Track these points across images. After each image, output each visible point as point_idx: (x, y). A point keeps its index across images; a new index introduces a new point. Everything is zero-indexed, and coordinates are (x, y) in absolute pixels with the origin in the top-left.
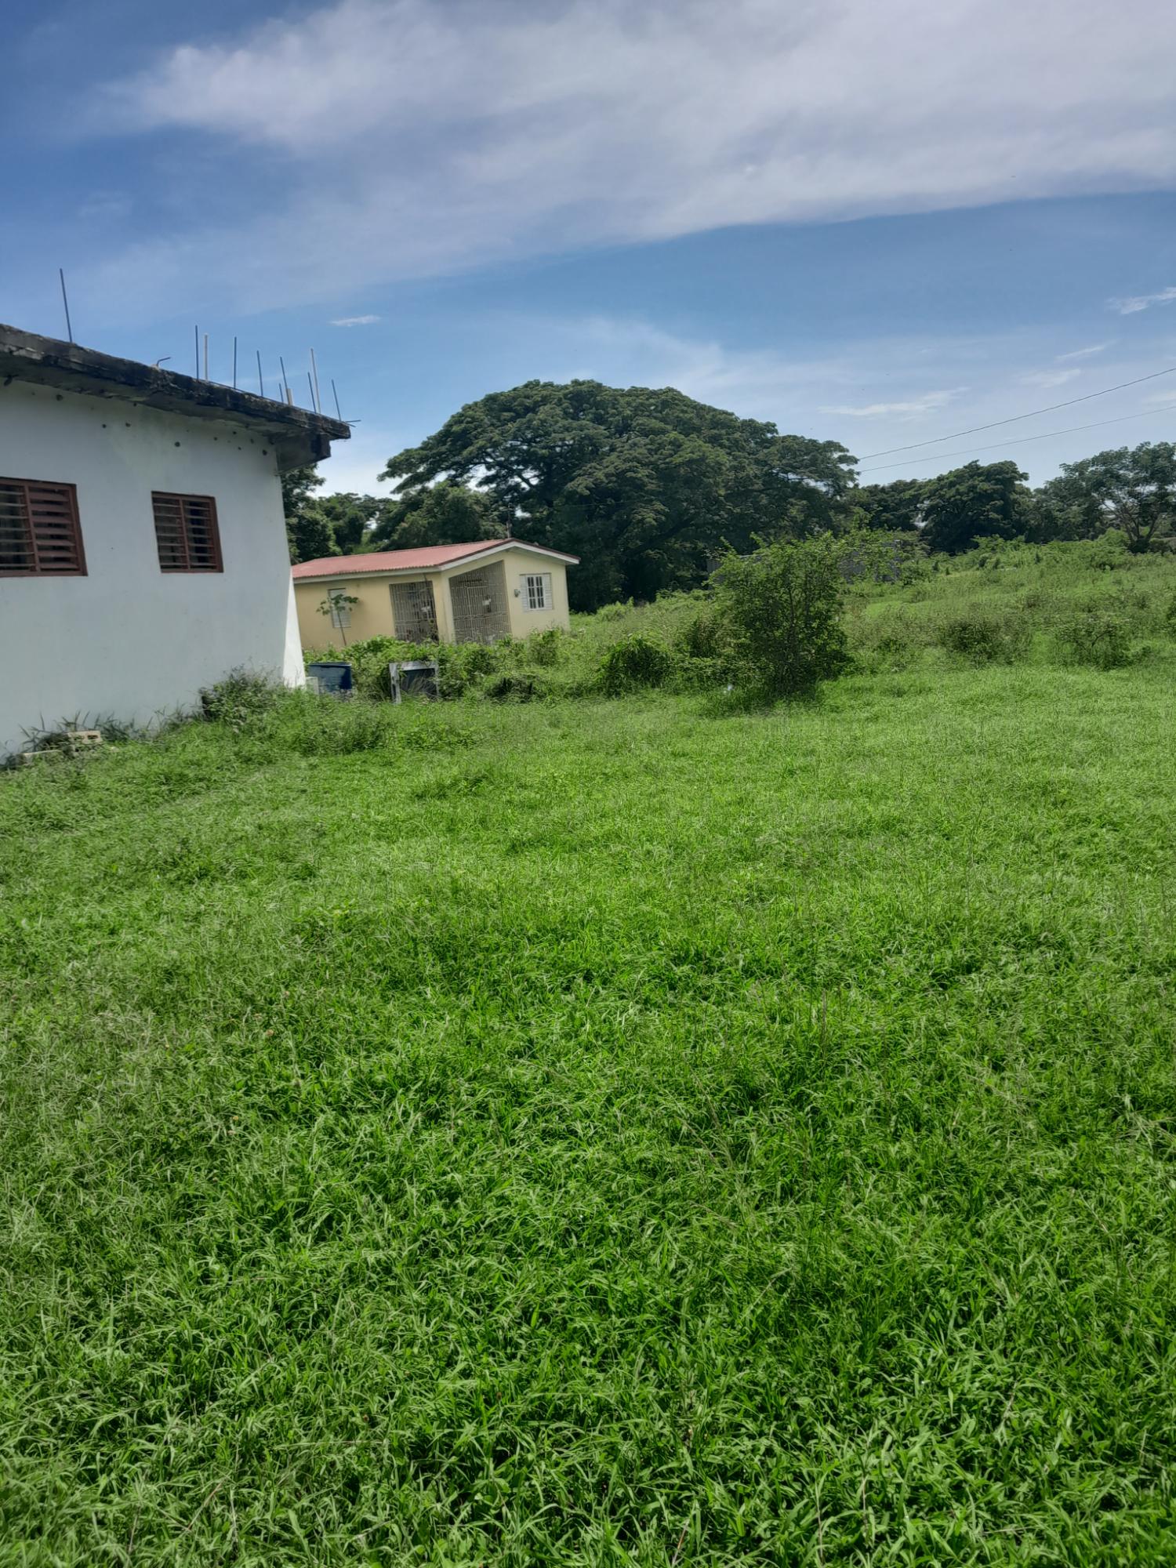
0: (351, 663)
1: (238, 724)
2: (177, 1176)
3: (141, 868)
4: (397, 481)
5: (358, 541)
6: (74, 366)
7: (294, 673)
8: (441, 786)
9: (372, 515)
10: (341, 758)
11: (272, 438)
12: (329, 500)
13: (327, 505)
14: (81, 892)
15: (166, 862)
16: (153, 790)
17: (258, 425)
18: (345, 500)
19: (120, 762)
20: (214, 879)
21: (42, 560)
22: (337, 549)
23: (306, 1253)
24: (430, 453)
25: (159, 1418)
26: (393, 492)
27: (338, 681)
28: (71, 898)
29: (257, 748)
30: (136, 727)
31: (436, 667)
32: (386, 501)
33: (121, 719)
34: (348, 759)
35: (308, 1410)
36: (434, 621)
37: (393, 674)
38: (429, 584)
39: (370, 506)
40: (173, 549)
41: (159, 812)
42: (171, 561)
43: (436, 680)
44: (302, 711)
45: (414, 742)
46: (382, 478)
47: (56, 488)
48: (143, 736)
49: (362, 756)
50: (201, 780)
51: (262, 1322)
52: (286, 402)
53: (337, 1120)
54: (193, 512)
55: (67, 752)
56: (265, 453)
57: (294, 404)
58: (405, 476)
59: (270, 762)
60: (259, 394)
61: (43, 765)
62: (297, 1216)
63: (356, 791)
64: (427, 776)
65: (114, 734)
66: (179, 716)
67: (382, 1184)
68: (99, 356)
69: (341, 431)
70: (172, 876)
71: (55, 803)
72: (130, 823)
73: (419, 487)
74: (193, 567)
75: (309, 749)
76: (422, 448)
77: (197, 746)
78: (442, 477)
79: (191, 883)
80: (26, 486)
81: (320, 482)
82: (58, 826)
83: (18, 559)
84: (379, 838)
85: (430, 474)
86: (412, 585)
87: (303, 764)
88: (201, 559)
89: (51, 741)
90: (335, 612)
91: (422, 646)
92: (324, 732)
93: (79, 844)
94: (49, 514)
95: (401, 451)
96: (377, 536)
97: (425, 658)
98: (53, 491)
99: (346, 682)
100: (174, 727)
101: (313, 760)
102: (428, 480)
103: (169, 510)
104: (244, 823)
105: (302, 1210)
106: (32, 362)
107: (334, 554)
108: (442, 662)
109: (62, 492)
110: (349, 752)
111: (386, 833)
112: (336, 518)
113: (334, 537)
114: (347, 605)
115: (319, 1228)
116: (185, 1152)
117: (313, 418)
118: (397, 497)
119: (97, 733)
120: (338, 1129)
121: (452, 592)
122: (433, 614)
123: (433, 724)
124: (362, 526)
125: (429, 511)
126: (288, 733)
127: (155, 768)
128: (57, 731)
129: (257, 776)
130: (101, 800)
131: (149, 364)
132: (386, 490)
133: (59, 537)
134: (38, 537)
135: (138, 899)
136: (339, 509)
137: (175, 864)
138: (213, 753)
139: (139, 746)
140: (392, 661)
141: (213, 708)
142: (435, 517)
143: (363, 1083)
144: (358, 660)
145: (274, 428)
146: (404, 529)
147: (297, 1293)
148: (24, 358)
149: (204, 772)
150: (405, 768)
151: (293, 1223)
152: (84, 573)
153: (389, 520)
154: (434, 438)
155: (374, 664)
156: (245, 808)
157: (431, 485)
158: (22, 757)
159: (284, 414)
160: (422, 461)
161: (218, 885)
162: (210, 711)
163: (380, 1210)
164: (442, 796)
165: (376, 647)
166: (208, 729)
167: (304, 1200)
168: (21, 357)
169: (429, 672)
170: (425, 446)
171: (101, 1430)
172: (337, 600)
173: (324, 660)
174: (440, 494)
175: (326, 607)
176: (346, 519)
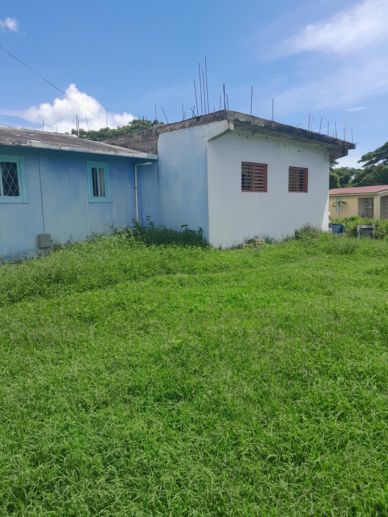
0: (344, 224)
1: (307, 242)
2: (292, 385)
3: (275, 283)
4: (365, 163)
5: (347, 183)
6: (273, 128)
7: (325, 227)
8: (376, 270)
9: (353, 174)
10: (340, 256)
11: (328, 149)
12: (339, 169)
13: (338, 171)
14: (257, 287)
15: (283, 282)
16: (279, 259)
17: (325, 145)
18: (344, 169)
19: (270, 250)
20: (298, 291)
21: (255, 187)
22: (340, 186)
23: (335, 424)
24: (378, 153)
25: (286, 461)
26: (362, 167)
27: (339, 230)
28: (255, 289)
29: (312, 250)
30: (275, 239)
31: (374, 228)
32: (359, 170)
33: (271, 237)
34: (342, 256)
35: (336, 477)
36: (373, 212)
37: (358, 229)
38: (373, 199)
39: (353, 172)
40: (293, 185)
41: (280, 266)
42: (292, 189)
43: (374, 232)
44: (327, 239)
45: (366, 253)
46: (359, 162)
47: (262, 165)
48: (276, 242)
49: (347, 256)
50: (294, 258)
51: (320, 442)
52: (335, 137)
53: (345, 380)
54: (301, 173)
55: (255, 245)
56: (326, 154)
57: (338, 138)
58: (367, 161)
59: (315, 255)
60: (327, 135)
61: (248, 248)
62: (331, 409)
63: (345, 268)
64: (370, 266)
65: (268, 241)
66: (288, 238)
67: (362, 407)
68: (280, 124)
69: (352, 146)
70: (286, 287)
71: (251, 260)
72: (273, 269)
73: (371, 165)
74: (298, 191)
75: (329, 252)
76: (375, 152)
77: (292, 247)
78: (381, 162)
79: (291, 290)
80: (254, 165)
81: (337, 163)
82: (251, 267)
83: (248, 187)
84: (355, 286)
85: (377, 161)
86: (366, 199)
87: (327, 257)
88: (301, 188)
89: (250, 242)
90: (338, 207)
91: (370, 220)
92: (335, 247)
93: (257, 273)
94: (259, 173)
95: (367, 153)
96: (354, 182)
97: (371, 224)
98: (261, 166)
99: (341, 230)
100: (286, 240)
101: (330, 256)
102: (376, 163)
103: (293, 172)
104: (308, 273)
105: (334, 408)
106: (261, 127)
107: (339, 187)
108: (377, 226)
109: (263, 167)
110: (343, 254)
111: (357, 284)
112: (341, 175)
113: (339, 181)
114: (342, 204)
115: (339, 416)
116: (294, 378)
117: (344, 142)
118: (363, 169)
119: (263, 240)
120: (345, 383)
121: (381, 202)
122: (373, 209)
123: (373, 248)
124: (350, 178)
125: (374, 173)
126: (322, 246)
127: (280, 253)
128: (252, 239)
129: (311, 259)
130: (264, 261)
131: (294, 127)
132: (360, 166)
133: (260, 180)
134: (255, 180)
135: (275, 293)
136: (342, 172)
137: (286, 284)
138: (298, 250)
139: (275, 246)
140: (358, 224)
141: (299, 235)
142: (377, 175)
143: (354, 370)
144: (346, 223)
145: (330, 146)
146: (365, 179)
147: (333, 436)
148: (260, 126)
149: (295, 256)
150: (362, 262)
151: (330, 411)
152: (266, 192)
153: (359, 176)
154: (381, 148)
155: (351, 225)
156: (307, 269)
157: (376, 165)
158: (242, 245)
159: (334, 141)
160: (374, 156)
161: (300, 292)
162: (297, 236)
163: (361, 417)
164: (377, 274)
165: (353, 219)
166: (296, 242)
167: (334, 405)
168: (259, 126)
169: (372, 229)
170: (377, 151)
171: (269, 459)
172: (339, 203)
173: (334, 223)
174: (380, 167)
175: (335, 205)
176: (344, 176)
